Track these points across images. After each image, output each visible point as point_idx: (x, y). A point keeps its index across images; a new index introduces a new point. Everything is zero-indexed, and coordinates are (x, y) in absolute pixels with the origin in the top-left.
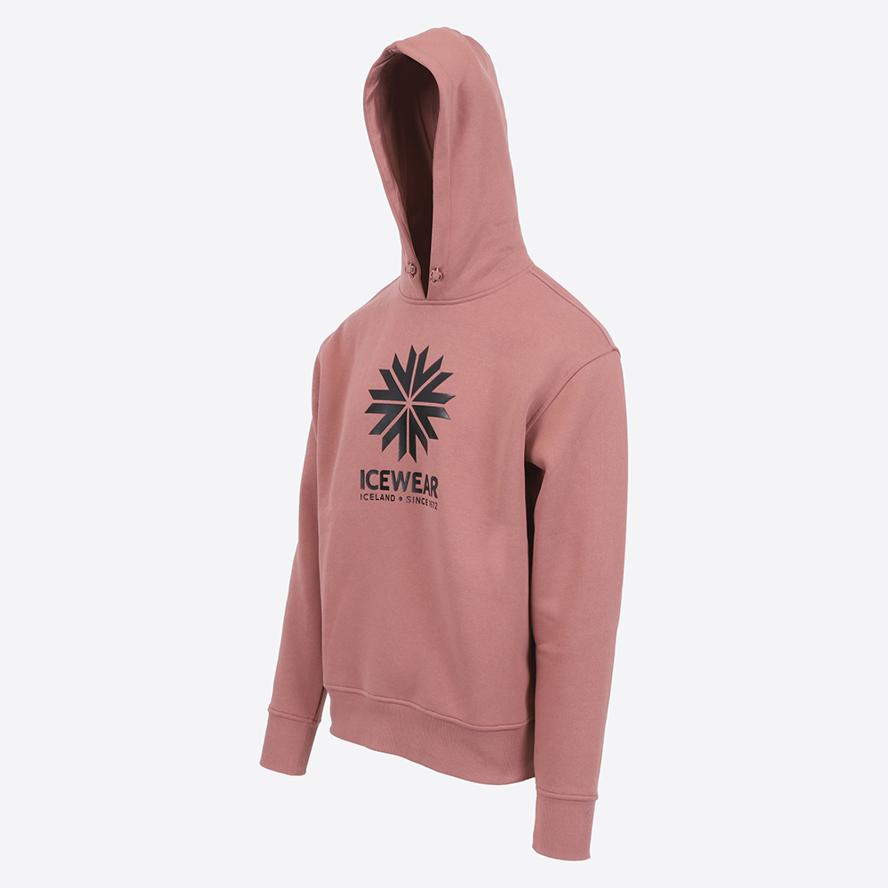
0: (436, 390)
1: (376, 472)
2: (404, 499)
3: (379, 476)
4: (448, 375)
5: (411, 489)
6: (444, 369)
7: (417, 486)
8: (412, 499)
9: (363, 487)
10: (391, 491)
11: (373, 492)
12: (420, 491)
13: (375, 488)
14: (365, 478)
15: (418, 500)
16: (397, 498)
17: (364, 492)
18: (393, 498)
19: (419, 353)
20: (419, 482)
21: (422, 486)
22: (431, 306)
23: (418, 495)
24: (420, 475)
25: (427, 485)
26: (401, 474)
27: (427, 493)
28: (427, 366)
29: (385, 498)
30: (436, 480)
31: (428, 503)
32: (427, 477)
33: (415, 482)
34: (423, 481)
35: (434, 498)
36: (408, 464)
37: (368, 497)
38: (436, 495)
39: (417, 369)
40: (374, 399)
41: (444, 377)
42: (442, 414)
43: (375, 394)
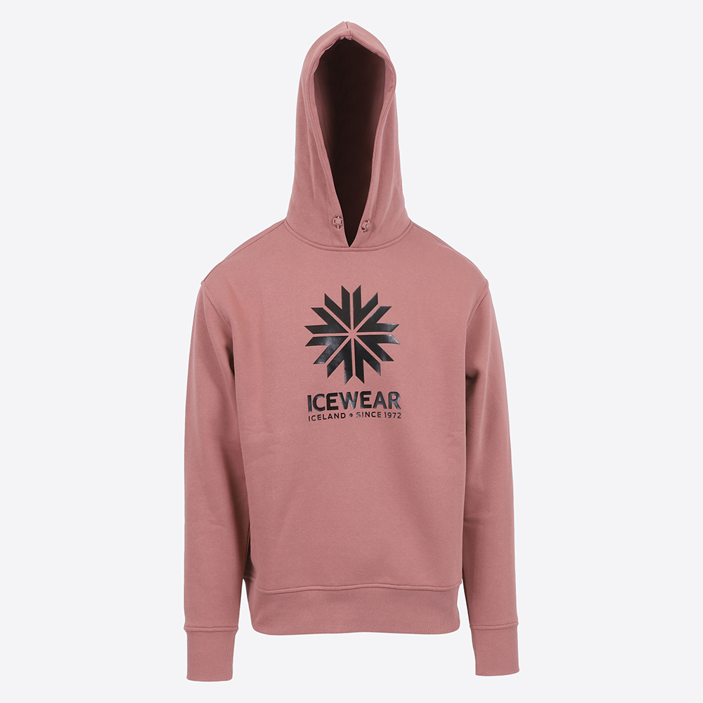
0: (381, 321)
1: (323, 395)
2: (355, 415)
3: (325, 399)
4: (388, 308)
5: (359, 406)
6: (382, 303)
7: (366, 403)
8: (361, 414)
9: (310, 409)
10: (341, 410)
11: (320, 413)
12: (369, 406)
13: (322, 409)
14: (312, 402)
15: (368, 414)
16: (347, 415)
17: (311, 414)
18: (343, 416)
19: (351, 292)
20: (368, 399)
21: (371, 402)
22: (354, 253)
23: (368, 410)
24: (369, 393)
25: (380, 400)
26: (349, 394)
27: (380, 407)
28: (364, 302)
29: (333, 417)
30: (397, 394)
31: (383, 415)
32: (379, 394)
33: (363, 399)
34: (372, 398)
35: (394, 409)
36: (355, 385)
37: (316, 418)
38: (398, 406)
39: (354, 305)
40: (313, 333)
41: (384, 310)
42: (391, 341)
43: (313, 329)
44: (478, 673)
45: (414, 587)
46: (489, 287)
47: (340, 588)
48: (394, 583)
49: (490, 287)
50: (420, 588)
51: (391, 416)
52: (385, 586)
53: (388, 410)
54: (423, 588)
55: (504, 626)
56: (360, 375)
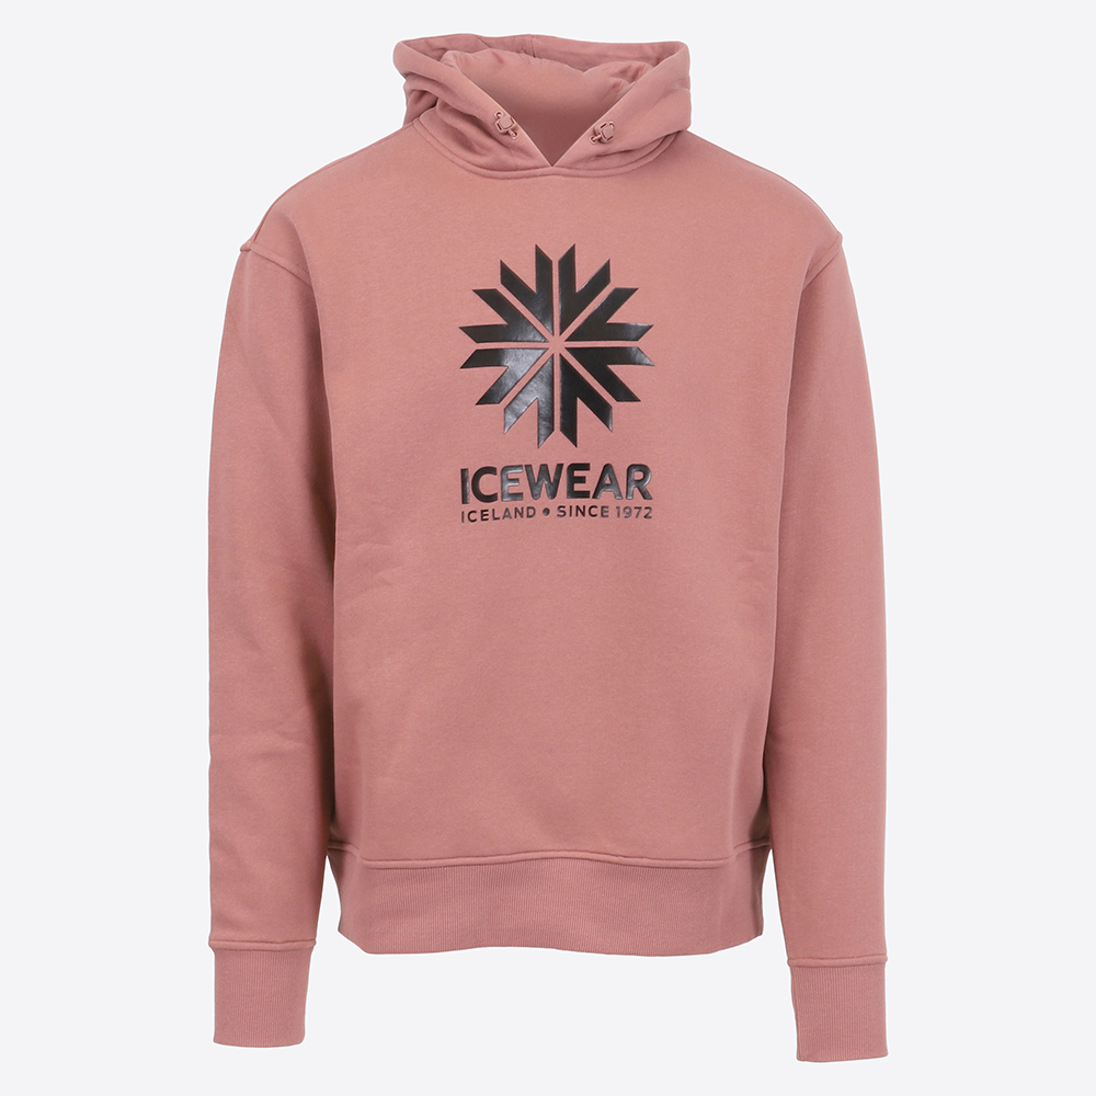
0: (615, 319)
1: (491, 470)
2: (554, 511)
3: (498, 477)
4: (629, 292)
5: (565, 493)
6: (617, 281)
7: (578, 487)
8: (567, 510)
9: (464, 501)
10: (528, 501)
11: (485, 506)
12: (585, 494)
13: (491, 498)
14: (471, 483)
15: (581, 511)
16: (539, 511)
17: (467, 508)
18: (530, 513)
19: (555, 257)
20: (582, 480)
21: (590, 486)
22: (563, 178)
23: (581, 502)
24: (585, 467)
25: (608, 481)
26: (544, 468)
27: (606, 497)
28: (581, 281)
29: (513, 514)
30: (644, 469)
31: (612, 512)
32: (607, 468)
33: (573, 480)
34: (592, 478)
35: (638, 500)
36: (558, 450)
37: (477, 516)
38: (645, 495)
39: (561, 285)
40: (477, 342)
41: (621, 296)
42: (637, 359)
43: (475, 333)
44: (801, 1057)
45: (658, 863)
46: (843, 245)
47: (515, 857)
48: (618, 852)
49: (845, 245)
50: (672, 863)
51: (630, 514)
52: (601, 857)
53: (623, 503)
54: (678, 863)
55: (854, 961)
56: (570, 430)
